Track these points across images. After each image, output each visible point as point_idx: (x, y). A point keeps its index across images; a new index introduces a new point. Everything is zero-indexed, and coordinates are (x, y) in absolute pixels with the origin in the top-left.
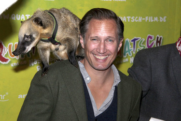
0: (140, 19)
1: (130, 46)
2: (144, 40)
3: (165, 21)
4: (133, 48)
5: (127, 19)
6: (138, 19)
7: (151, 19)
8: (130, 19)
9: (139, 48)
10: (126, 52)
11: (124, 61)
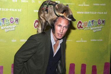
0: (95, 13)
2: (97, 21)
3: (106, 14)
4: (92, 24)
7: (100, 13)
9: (95, 24)
10: (89, 25)
11: (88, 29)
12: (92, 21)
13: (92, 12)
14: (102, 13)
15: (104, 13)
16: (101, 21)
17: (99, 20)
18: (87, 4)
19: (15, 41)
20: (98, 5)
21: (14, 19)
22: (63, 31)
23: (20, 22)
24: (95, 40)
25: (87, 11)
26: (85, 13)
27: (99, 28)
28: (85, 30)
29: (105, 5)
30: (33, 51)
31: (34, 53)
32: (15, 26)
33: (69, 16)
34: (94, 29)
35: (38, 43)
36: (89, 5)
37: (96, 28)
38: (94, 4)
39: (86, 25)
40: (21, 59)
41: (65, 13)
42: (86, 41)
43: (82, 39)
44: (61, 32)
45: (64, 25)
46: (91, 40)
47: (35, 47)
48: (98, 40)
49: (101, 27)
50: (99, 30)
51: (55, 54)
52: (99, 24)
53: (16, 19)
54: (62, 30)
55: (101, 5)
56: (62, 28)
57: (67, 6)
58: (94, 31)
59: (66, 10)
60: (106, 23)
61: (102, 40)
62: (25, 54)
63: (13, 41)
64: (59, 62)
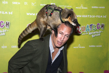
0: (94, 16)
1: (89, 28)
2: (95, 25)
3: (105, 17)
4: (90, 29)
5: (88, 16)
6: (93, 16)
7: (99, 17)
8: (89, 16)
9: (93, 28)
10: (87, 30)
11: (86, 34)
12: (91, 25)
13: (90, 16)
14: (101, 16)
15: (103, 16)
16: (100, 25)
17: (98, 24)
18: (85, 6)
19: (6, 47)
20: (97, 7)
21: (5, 23)
22: (64, 40)
23: (12, 26)
24: (94, 46)
25: (85, 14)
26: (83, 17)
27: (98, 33)
28: (83, 35)
29: (104, 7)
30: (29, 58)
31: (31, 61)
32: (5, 31)
33: (74, 20)
34: (92, 34)
35: (35, 50)
36: (87, 8)
37: (94, 33)
38: (93, 7)
39: (84, 29)
40: (15, 65)
41: (70, 17)
42: (84, 47)
43: (79, 45)
44: (62, 40)
45: (66, 33)
46: (90, 46)
47: (31, 54)
48: (97, 46)
49: (100, 32)
50: (98, 35)
51: (53, 62)
52: (98, 28)
53: (7, 22)
54: (63, 38)
55: (100, 7)
56: (64, 36)
57: (71, 10)
58: (93, 36)
59: (71, 14)
60: (106, 28)
61: (101, 46)
62: (20, 61)
63: (3, 47)
64: (58, 69)
